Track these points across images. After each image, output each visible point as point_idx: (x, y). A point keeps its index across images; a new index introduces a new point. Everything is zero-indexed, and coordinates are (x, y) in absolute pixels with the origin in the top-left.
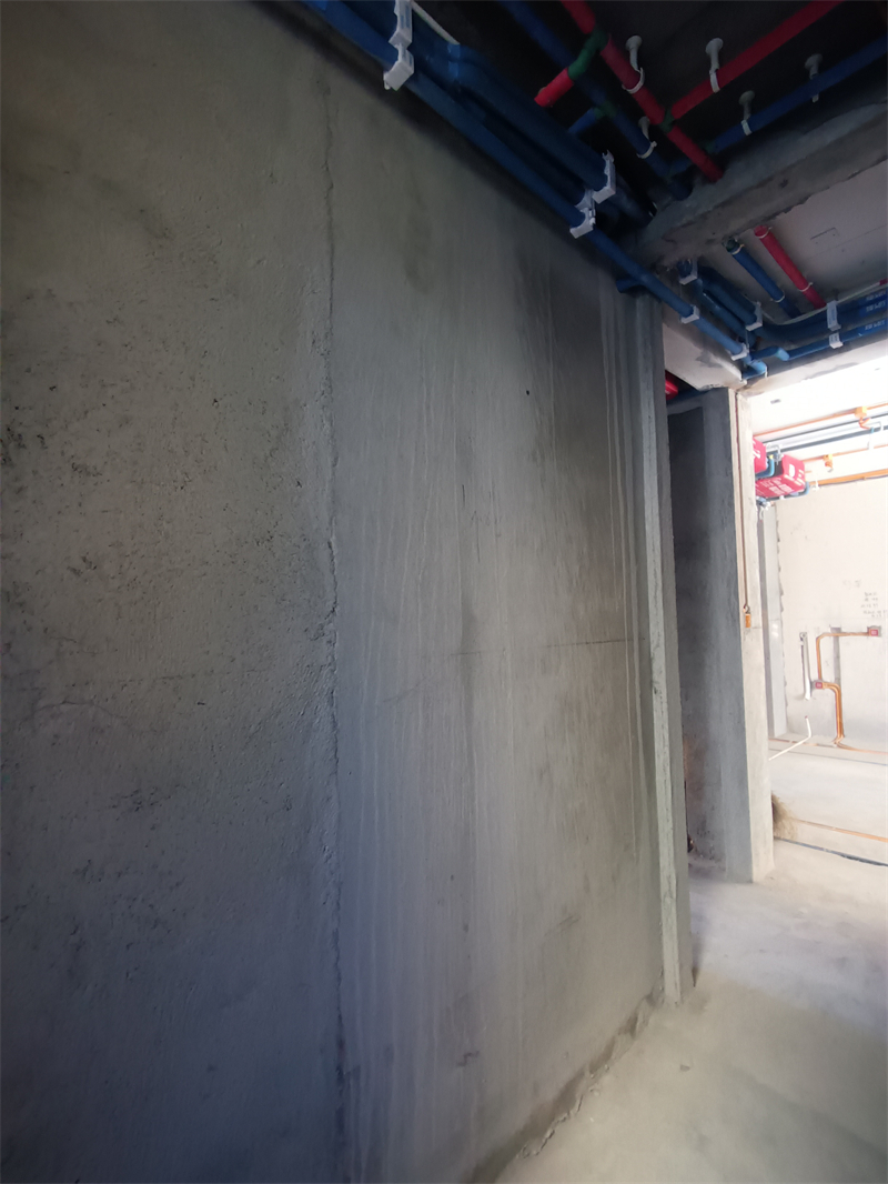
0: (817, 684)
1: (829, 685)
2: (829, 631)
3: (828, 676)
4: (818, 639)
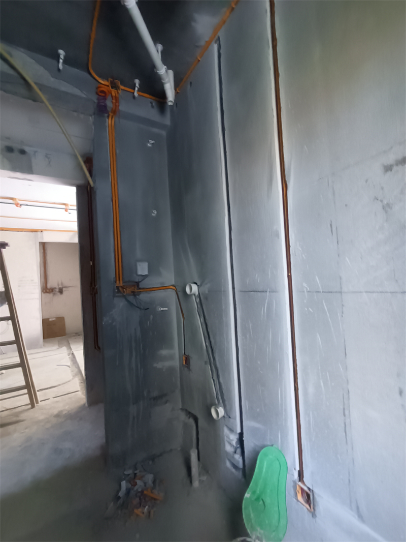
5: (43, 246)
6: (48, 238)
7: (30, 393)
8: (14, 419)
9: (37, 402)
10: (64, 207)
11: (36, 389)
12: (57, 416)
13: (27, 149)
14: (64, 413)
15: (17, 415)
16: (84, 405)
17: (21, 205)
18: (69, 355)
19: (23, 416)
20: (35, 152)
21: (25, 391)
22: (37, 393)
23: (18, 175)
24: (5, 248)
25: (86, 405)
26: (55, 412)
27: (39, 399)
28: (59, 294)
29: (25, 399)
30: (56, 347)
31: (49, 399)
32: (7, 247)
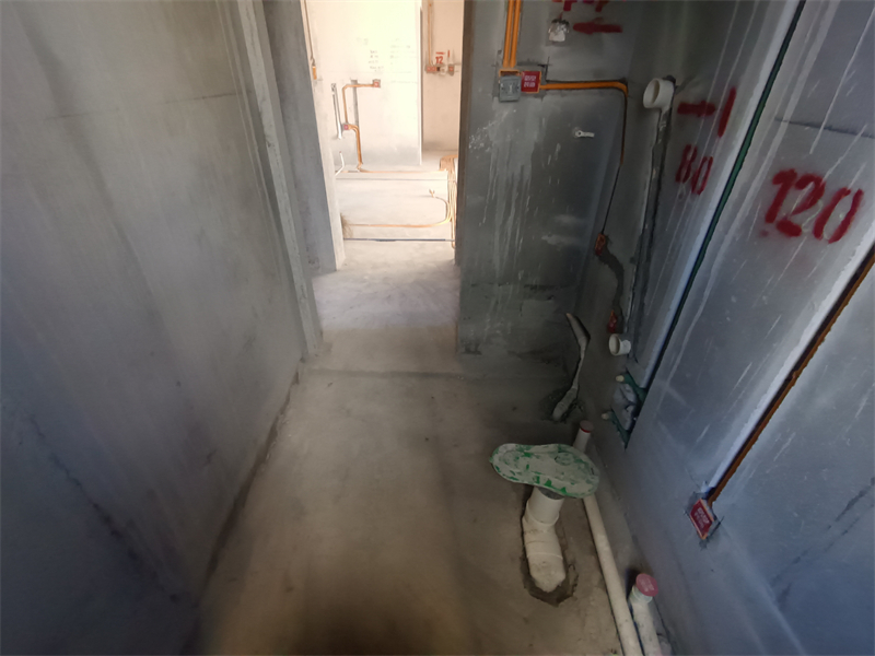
0: (345, 127)
1: (353, 127)
2: (350, 82)
3: (352, 121)
4: (343, 89)
28: (448, 76)
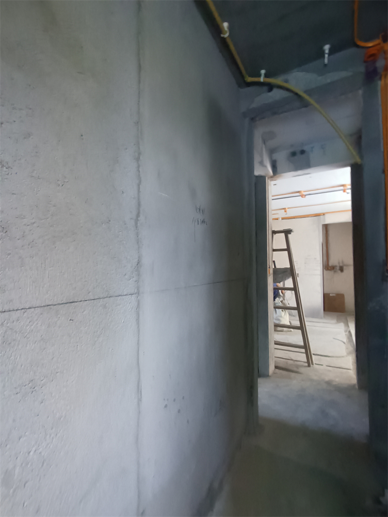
5: (326, 227)
6: (329, 220)
7: (306, 353)
8: (295, 369)
9: (313, 364)
10: (342, 188)
11: (312, 352)
12: (329, 383)
13: (305, 148)
14: (334, 383)
15: (298, 366)
16: (354, 385)
17: (305, 195)
18: (346, 331)
19: (302, 370)
20: (312, 148)
21: (303, 350)
22: (313, 356)
23: (300, 172)
24: (290, 234)
25: (357, 387)
26: (327, 379)
27: (314, 362)
28: (339, 272)
29: (303, 357)
30: (334, 321)
31: (322, 365)
32: (292, 233)
